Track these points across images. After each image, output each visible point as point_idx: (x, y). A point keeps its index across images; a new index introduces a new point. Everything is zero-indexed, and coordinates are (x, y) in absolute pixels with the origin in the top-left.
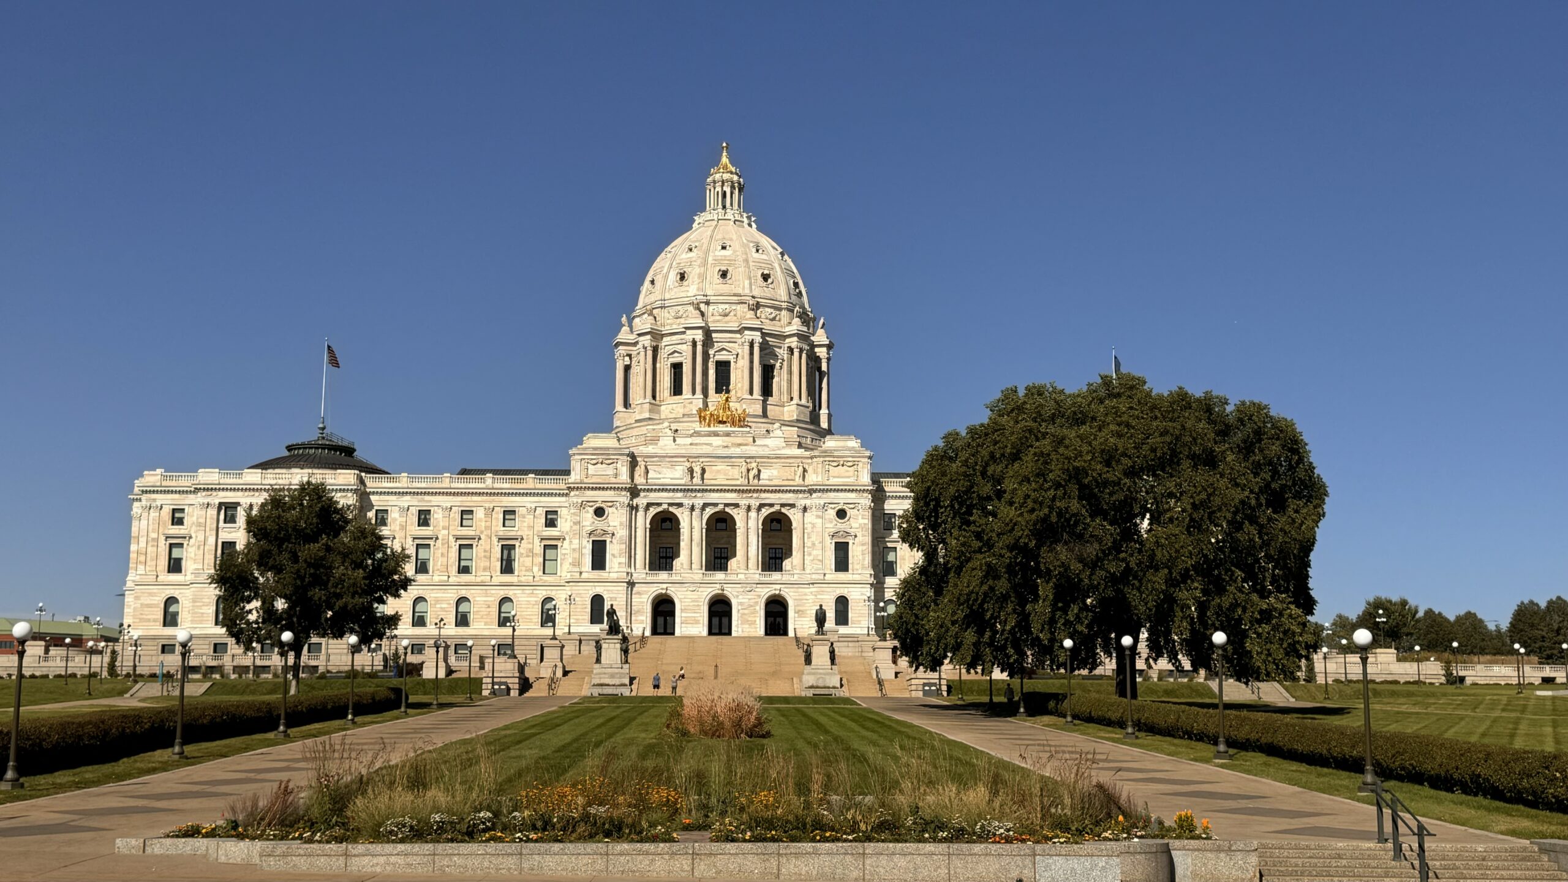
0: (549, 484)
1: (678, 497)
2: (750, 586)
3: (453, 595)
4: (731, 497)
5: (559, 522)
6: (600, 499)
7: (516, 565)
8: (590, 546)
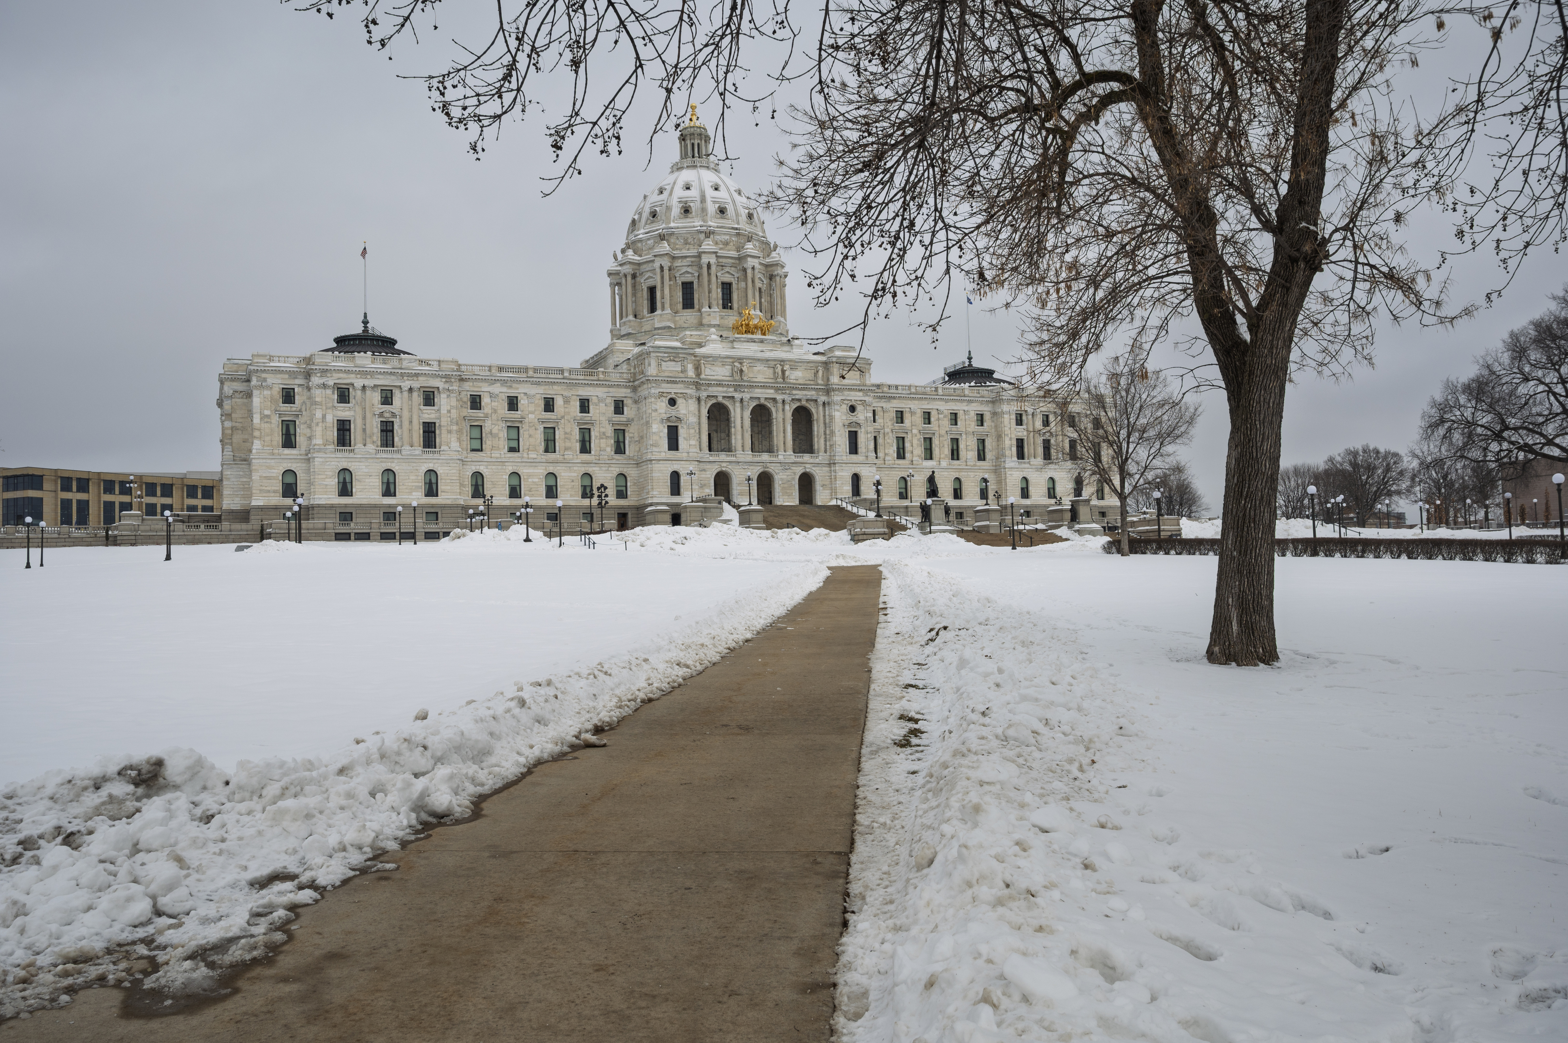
0: (616, 377)
1: (727, 392)
2: (785, 466)
3: (542, 471)
4: (767, 393)
5: (627, 409)
6: (673, 391)
7: (593, 446)
8: (666, 430)
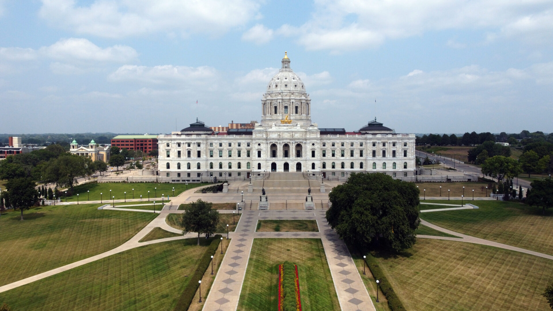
0: (248, 137)
1: (277, 141)
2: (293, 161)
3: (228, 162)
4: (288, 141)
5: (250, 145)
6: (259, 142)
7: (241, 155)
8: (257, 152)
